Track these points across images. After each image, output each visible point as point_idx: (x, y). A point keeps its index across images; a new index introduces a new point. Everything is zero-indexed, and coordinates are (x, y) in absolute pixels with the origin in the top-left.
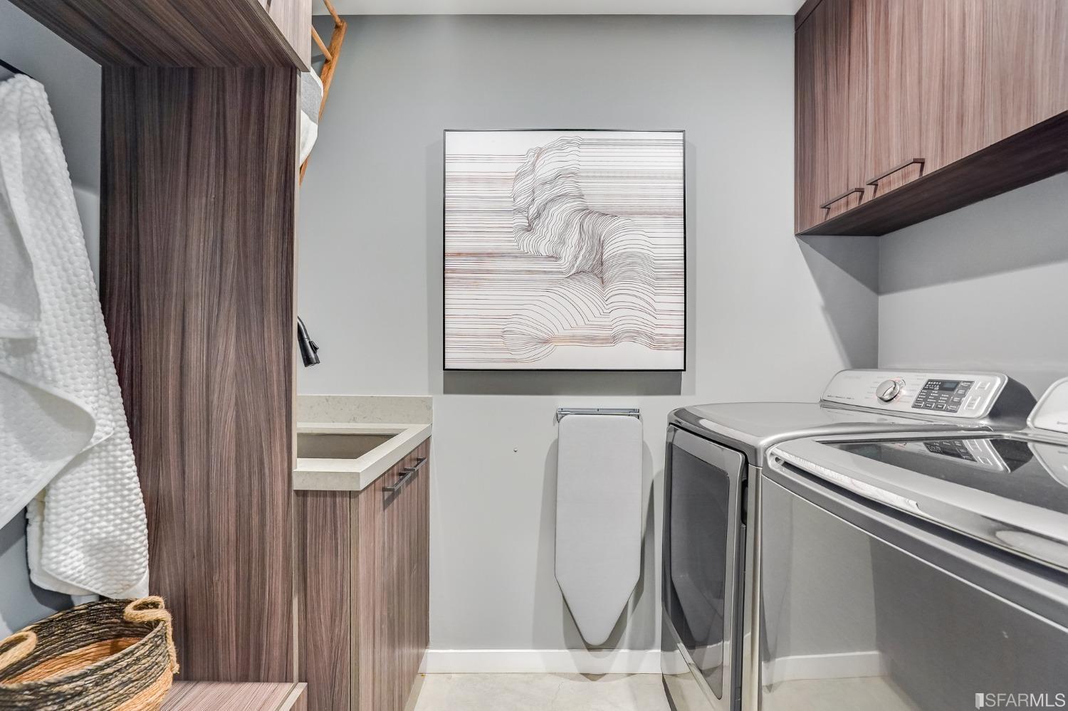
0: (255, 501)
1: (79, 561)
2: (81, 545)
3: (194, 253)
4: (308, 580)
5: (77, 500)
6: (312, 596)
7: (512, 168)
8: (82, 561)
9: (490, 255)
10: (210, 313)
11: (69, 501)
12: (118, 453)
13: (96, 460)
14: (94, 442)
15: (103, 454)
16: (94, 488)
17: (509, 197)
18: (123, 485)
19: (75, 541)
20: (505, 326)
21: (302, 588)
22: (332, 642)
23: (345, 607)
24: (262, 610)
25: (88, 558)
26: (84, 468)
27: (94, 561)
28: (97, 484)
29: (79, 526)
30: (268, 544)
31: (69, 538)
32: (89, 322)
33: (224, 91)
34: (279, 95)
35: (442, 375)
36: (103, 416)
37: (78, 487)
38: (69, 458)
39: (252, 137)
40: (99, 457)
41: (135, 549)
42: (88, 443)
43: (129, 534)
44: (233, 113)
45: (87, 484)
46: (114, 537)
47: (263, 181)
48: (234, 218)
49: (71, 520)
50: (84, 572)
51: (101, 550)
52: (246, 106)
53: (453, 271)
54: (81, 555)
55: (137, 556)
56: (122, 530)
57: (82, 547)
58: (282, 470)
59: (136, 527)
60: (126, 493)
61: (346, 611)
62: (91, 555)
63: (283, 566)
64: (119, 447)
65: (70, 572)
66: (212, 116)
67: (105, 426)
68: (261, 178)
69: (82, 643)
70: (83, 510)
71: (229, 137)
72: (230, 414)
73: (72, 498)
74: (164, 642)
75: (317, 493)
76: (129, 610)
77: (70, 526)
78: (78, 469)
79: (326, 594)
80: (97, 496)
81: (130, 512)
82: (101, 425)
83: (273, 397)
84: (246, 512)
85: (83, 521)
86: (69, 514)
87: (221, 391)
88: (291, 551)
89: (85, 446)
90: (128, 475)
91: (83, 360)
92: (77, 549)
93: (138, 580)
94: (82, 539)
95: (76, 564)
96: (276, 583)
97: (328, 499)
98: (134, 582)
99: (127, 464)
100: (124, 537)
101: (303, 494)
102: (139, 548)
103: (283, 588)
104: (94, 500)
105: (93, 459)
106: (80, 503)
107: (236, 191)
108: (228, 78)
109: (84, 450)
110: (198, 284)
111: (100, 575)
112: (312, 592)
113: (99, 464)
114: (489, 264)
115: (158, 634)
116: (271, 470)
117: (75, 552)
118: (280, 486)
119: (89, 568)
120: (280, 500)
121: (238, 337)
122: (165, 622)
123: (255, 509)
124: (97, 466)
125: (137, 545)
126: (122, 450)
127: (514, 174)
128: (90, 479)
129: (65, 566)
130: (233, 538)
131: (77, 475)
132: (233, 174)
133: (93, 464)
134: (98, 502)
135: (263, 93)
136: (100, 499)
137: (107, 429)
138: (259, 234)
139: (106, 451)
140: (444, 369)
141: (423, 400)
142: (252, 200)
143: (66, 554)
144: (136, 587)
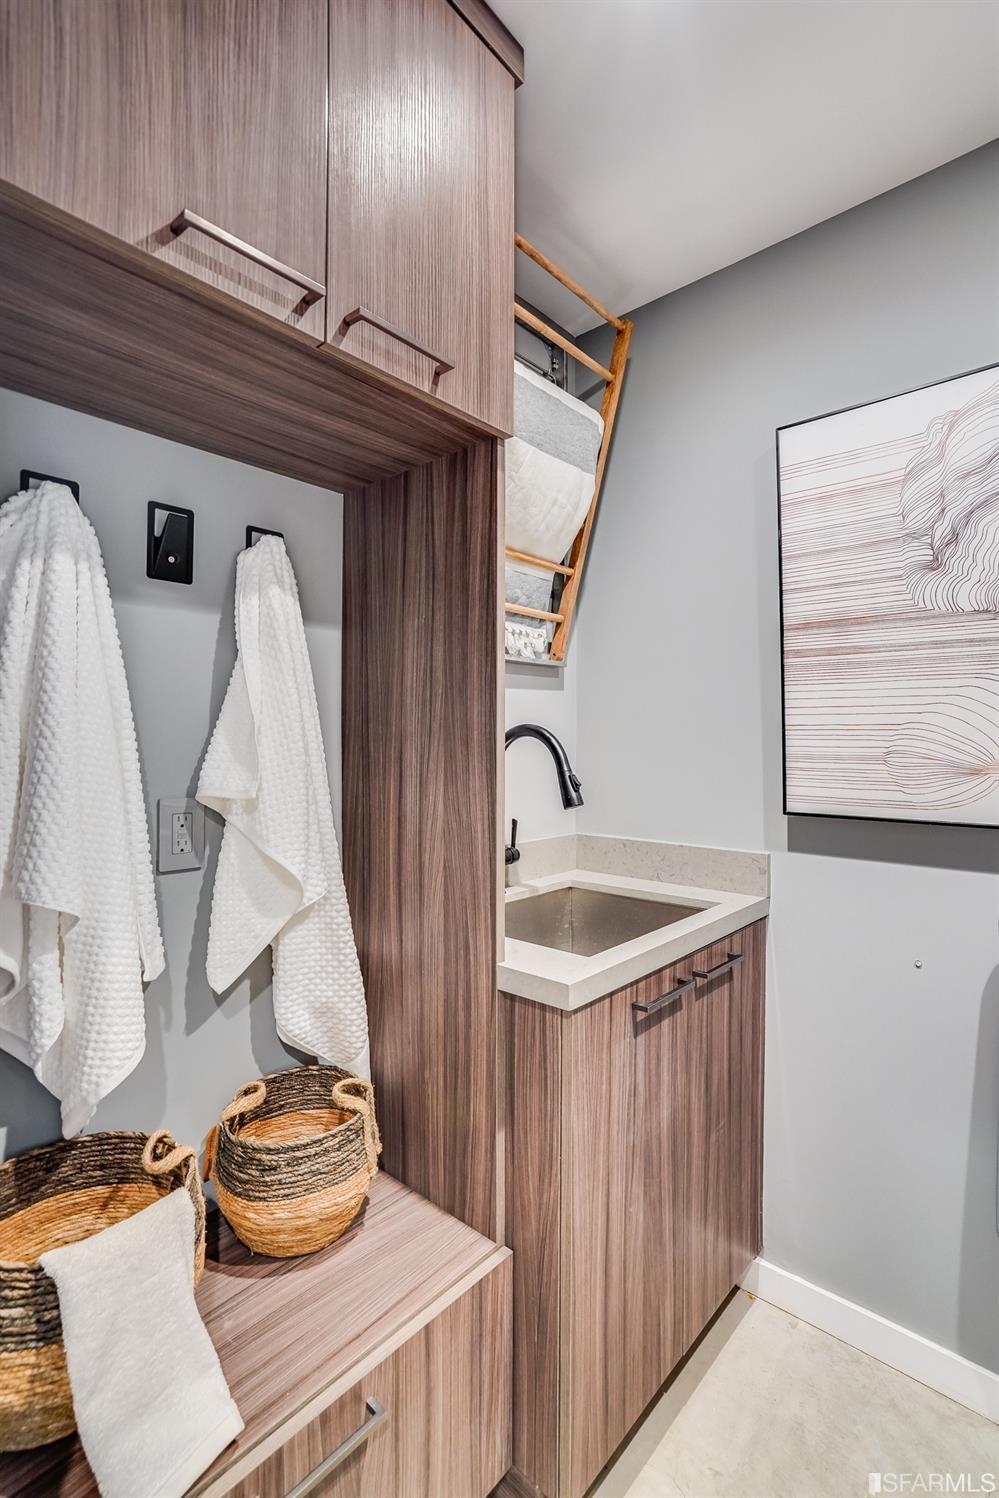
0: (461, 992)
1: (305, 1021)
2: (306, 1005)
3: (409, 684)
4: (516, 1112)
5: (301, 958)
6: (519, 1136)
7: (897, 462)
8: (308, 1022)
9: (860, 621)
10: (422, 757)
11: (294, 959)
12: (334, 914)
13: (317, 919)
14: (307, 903)
15: (322, 913)
16: (315, 948)
17: (894, 515)
18: (340, 949)
19: (301, 1000)
20: (891, 744)
21: (509, 1121)
22: (540, 1209)
23: (554, 1168)
24: (467, 1132)
25: (313, 1020)
26: (306, 926)
27: (319, 1024)
28: (318, 944)
29: (304, 986)
30: (473, 1052)
31: (295, 996)
32: (300, 777)
33: (432, 491)
34: (480, 478)
35: (786, 822)
36: (315, 875)
37: (301, 946)
38: (288, 917)
39: (457, 538)
40: (319, 916)
41: (352, 1021)
42: (301, 903)
43: (346, 1003)
44: (439, 513)
45: (309, 943)
46: (333, 1003)
47: (467, 590)
48: (442, 640)
49: (296, 978)
50: (310, 1033)
51: (323, 1012)
52: (451, 500)
53: (798, 653)
54: (307, 1016)
55: (354, 1028)
56: (340, 997)
57: (308, 1008)
58: (487, 960)
59: (353, 997)
60: (342, 958)
61: (556, 1175)
62: (315, 1017)
63: (487, 1085)
64: (335, 908)
65: (297, 1032)
66: (422, 523)
67: (316, 886)
68: (465, 587)
69: (316, 1105)
70: (306, 970)
71: (437, 542)
72: (439, 880)
73: (297, 956)
74: (361, 1137)
75: (525, 1001)
76: (337, 1089)
77: (295, 984)
78: (300, 927)
79: (534, 1140)
80: (318, 957)
81: (347, 979)
82: (312, 885)
83: (477, 864)
84: (453, 1005)
85: (307, 981)
86: (294, 972)
87: (432, 849)
88: (494, 1068)
89: (299, 906)
90: (343, 939)
91: (292, 819)
92: (304, 1009)
93: (357, 1054)
94: (307, 999)
95: (303, 1024)
96: (479, 1106)
97: (537, 1011)
98: (353, 1056)
99: (342, 926)
100: (342, 1005)
101: (510, 998)
102: (356, 1020)
103: (487, 1113)
104: (315, 961)
105: (314, 917)
106: (304, 962)
107: (443, 607)
108: (435, 473)
109: (300, 909)
110: (412, 724)
111: (326, 1039)
112: (519, 1131)
113: (319, 923)
114: (858, 637)
115: (352, 1127)
116: (476, 960)
117: (301, 1012)
118: (484, 982)
119: (314, 1031)
120: (484, 997)
121: (446, 785)
122: (362, 1115)
123: (460, 1002)
124: (317, 926)
125: (354, 1017)
126: (338, 911)
127: (902, 472)
128: (312, 939)
129: (293, 1025)
130: (441, 1032)
131: (300, 933)
132: (440, 586)
133: (315, 924)
134: (319, 963)
135: (466, 481)
136: (320, 960)
137: (318, 889)
138: (465, 657)
139: (324, 910)
140: (785, 813)
141: (755, 859)
142: (458, 613)
143: (292, 1012)
144: (356, 1060)
